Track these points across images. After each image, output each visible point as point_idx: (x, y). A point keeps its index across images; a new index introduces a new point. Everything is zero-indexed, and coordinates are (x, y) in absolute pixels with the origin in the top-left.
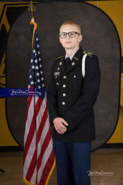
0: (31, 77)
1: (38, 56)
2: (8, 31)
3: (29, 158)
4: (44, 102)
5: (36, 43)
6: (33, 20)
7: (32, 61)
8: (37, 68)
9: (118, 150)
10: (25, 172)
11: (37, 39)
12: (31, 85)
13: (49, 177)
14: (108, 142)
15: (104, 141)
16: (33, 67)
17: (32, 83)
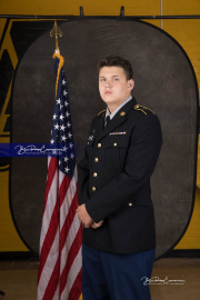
0: (52, 142)
1: (65, 109)
2: (15, 66)
3: (47, 272)
4: (73, 183)
5: (63, 88)
6: (57, 52)
7: (55, 117)
8: (63, 128)
9: (191, 261)
10: (41, 293)
11: (64, 82)
14: (176, 248)
15: (168, 247)
16: (57, 127)
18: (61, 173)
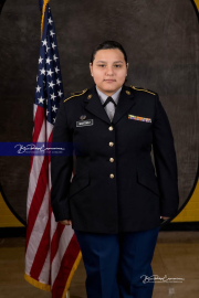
0: (38, 89)
1: (52, 52)
3: (36, 238)
5: (49, 27)
7: (40, 60)
8: (50, 73)
10: (29, 262)
11: (50, 21)
12: (40, 105)
13: (72, 273)
16: (43, 71)
17: (41, 100)
18: (49, 125)
